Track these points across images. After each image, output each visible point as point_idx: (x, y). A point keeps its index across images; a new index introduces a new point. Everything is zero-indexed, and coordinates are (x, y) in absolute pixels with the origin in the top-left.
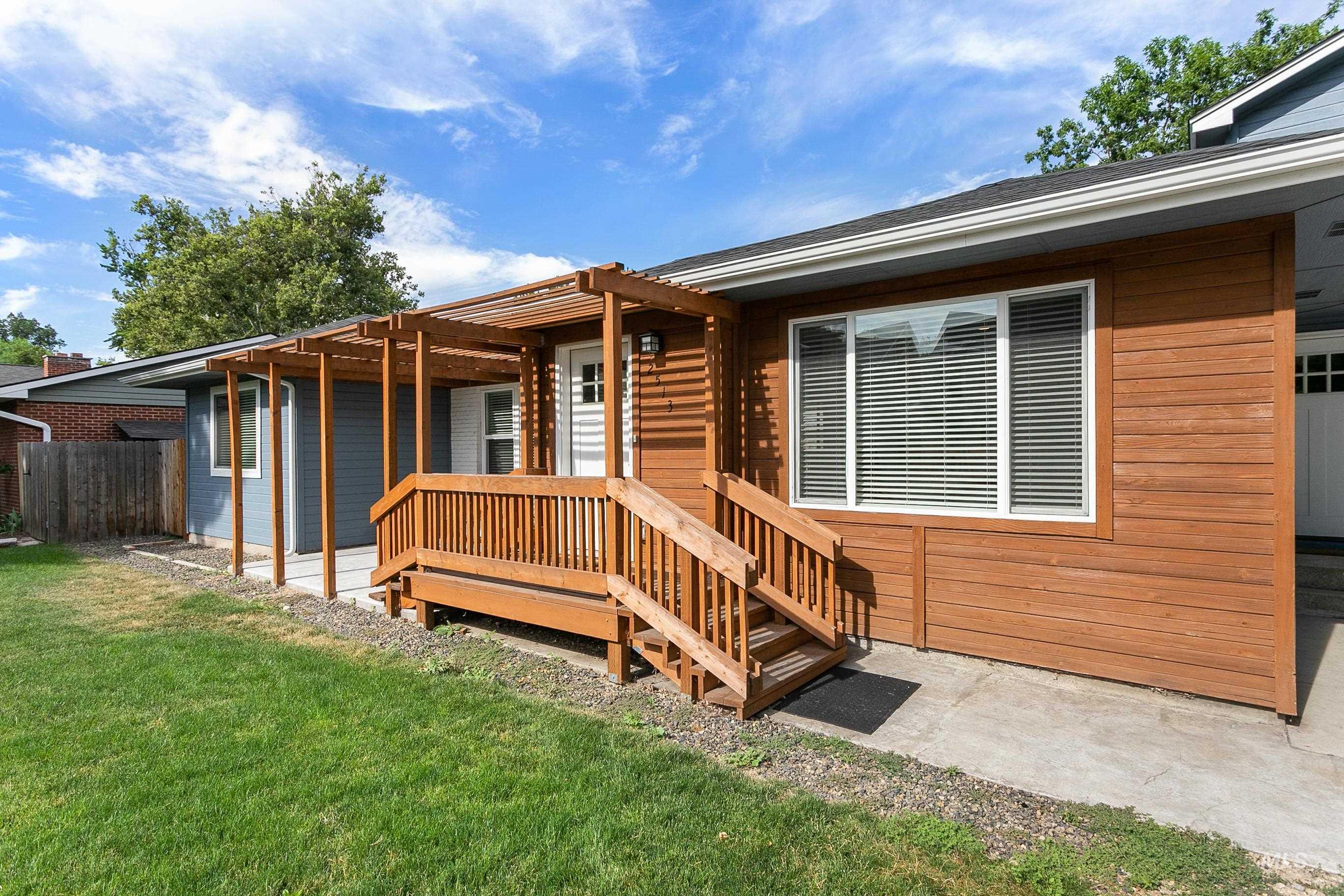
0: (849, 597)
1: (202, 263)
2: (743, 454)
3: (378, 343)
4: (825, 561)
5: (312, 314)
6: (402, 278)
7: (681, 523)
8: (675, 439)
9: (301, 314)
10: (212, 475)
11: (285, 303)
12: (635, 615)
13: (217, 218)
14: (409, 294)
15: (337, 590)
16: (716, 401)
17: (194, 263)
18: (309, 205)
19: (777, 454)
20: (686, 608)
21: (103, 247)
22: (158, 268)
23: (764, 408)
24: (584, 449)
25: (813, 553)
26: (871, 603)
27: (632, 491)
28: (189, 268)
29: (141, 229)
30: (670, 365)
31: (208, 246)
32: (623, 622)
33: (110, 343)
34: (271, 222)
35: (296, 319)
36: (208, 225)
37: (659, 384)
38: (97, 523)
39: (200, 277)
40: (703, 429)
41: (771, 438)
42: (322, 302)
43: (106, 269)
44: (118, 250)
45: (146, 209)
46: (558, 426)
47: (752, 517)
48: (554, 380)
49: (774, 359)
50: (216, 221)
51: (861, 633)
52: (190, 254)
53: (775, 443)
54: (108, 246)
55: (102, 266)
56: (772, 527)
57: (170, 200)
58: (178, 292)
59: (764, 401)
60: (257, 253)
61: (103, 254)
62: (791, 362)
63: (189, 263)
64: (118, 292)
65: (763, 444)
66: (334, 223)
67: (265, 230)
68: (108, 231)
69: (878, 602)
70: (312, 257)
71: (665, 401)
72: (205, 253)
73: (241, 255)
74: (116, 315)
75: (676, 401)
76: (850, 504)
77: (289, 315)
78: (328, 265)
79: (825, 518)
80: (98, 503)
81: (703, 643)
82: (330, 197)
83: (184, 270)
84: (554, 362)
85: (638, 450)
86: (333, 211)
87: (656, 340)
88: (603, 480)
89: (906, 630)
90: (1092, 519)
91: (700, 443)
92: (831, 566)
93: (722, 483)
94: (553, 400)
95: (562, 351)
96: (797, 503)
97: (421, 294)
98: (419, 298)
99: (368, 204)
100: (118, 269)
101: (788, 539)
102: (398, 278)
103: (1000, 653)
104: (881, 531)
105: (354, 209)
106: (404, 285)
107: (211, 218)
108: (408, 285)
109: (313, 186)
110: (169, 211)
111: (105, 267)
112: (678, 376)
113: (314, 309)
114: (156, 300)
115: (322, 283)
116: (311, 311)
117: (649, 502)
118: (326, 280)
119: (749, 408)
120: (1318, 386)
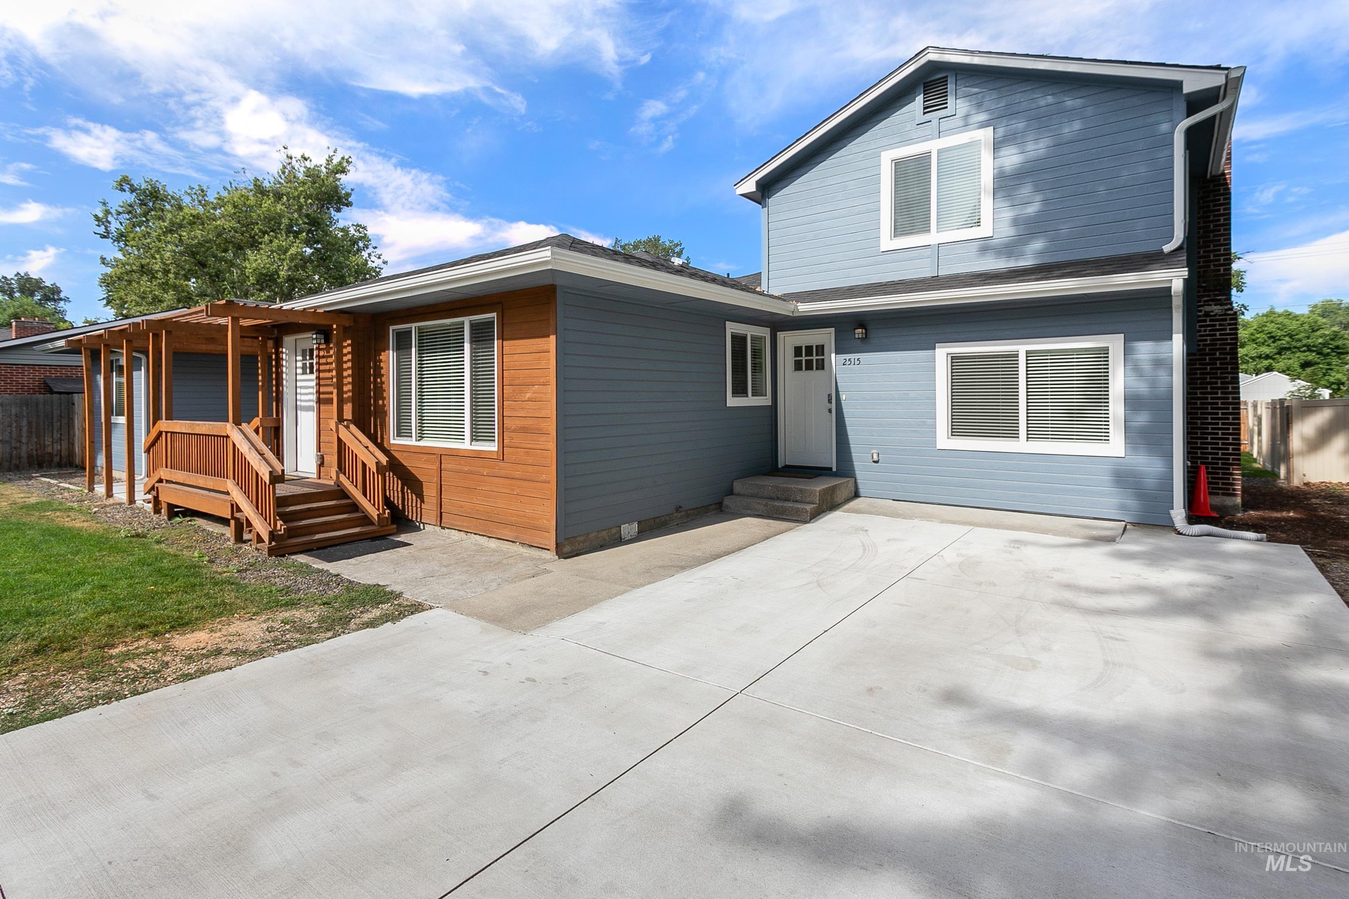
0: (414, 498)
1: (176, 235)
2: (372, 408)
3: (222, 321)
5: (279, 281)
6: (367, 248)
9: (269, 280)
11: (254, 270)
13: (195, 194)
14: (373, 262)
15: (136, 499)
17: (169, 235)
18: (280, 183)
19: (385, 408)
21: (96, 216)
22: (137, 239)
23: (381, 380)
24: (303, 404)
26: (422, 501)
28: (164, 240)
29: (122, 204)
31: (183, 220)
32: (232, 507)
33: (105, 302)
34: (242, 199)
35: (264, 285)
36: (187, 200)
38: (19, 457)
39: (174, 248)
40: (332, 393)
41: (383, 399)
42: (290, 269)
43: (99, 236)
44: (110, 218)
45: (126, 187)
46: (285, 388)
48: (282, 359)
49: (385, 350)
50: (195, 197)
51: (419, 520)
52: (166, 227)
53: (385, 402)
54: (101, 215)
55: (95, 233)
57: (148, 180)
58: (154, 261)
59: (381, 376)
60: (230, 226)
61: (97, 223)
62: (391, 352)
63: (164, 236)
64: (105, 259)
66: (302, 200)
67: (238, 206)
68: (101, 202)
69: (425, 500)
70: (281, 230)
71: (323, 375)
72: (181, 226)
73: (216, 227)
74: (101, 279)
76: (413, 441)
77: (258, 281)
78: (295, 237)
79: (403, 449)
80: (20, 442)
82: (301, 176)
83: (160, 240)
84: (282, 347)
85: (318, 404)
86: (301, 189)
89: (435, 516)
90: (496, 448)
93: (337, 427)
94: (282, 372)
95: (288, 340)
96: (394, 440)
97: (385, 263)
98: (383, 266)
99: (337, 182)
100: (111, 236)
102: (364, 248)
104: (426, 457)
105: (322, 187)
106: (369, 255)
107: (189, 194)
108: (373, 254)
109: (284, 167)
110: (148, 189)
111: (98, 234)
112: (329, 360)
113: (281, 276)
114: (134, 268)
115: (289, 253)
116: (279, 277)
118: (293, 251)
119: (375, 380)
120: (809, 366)
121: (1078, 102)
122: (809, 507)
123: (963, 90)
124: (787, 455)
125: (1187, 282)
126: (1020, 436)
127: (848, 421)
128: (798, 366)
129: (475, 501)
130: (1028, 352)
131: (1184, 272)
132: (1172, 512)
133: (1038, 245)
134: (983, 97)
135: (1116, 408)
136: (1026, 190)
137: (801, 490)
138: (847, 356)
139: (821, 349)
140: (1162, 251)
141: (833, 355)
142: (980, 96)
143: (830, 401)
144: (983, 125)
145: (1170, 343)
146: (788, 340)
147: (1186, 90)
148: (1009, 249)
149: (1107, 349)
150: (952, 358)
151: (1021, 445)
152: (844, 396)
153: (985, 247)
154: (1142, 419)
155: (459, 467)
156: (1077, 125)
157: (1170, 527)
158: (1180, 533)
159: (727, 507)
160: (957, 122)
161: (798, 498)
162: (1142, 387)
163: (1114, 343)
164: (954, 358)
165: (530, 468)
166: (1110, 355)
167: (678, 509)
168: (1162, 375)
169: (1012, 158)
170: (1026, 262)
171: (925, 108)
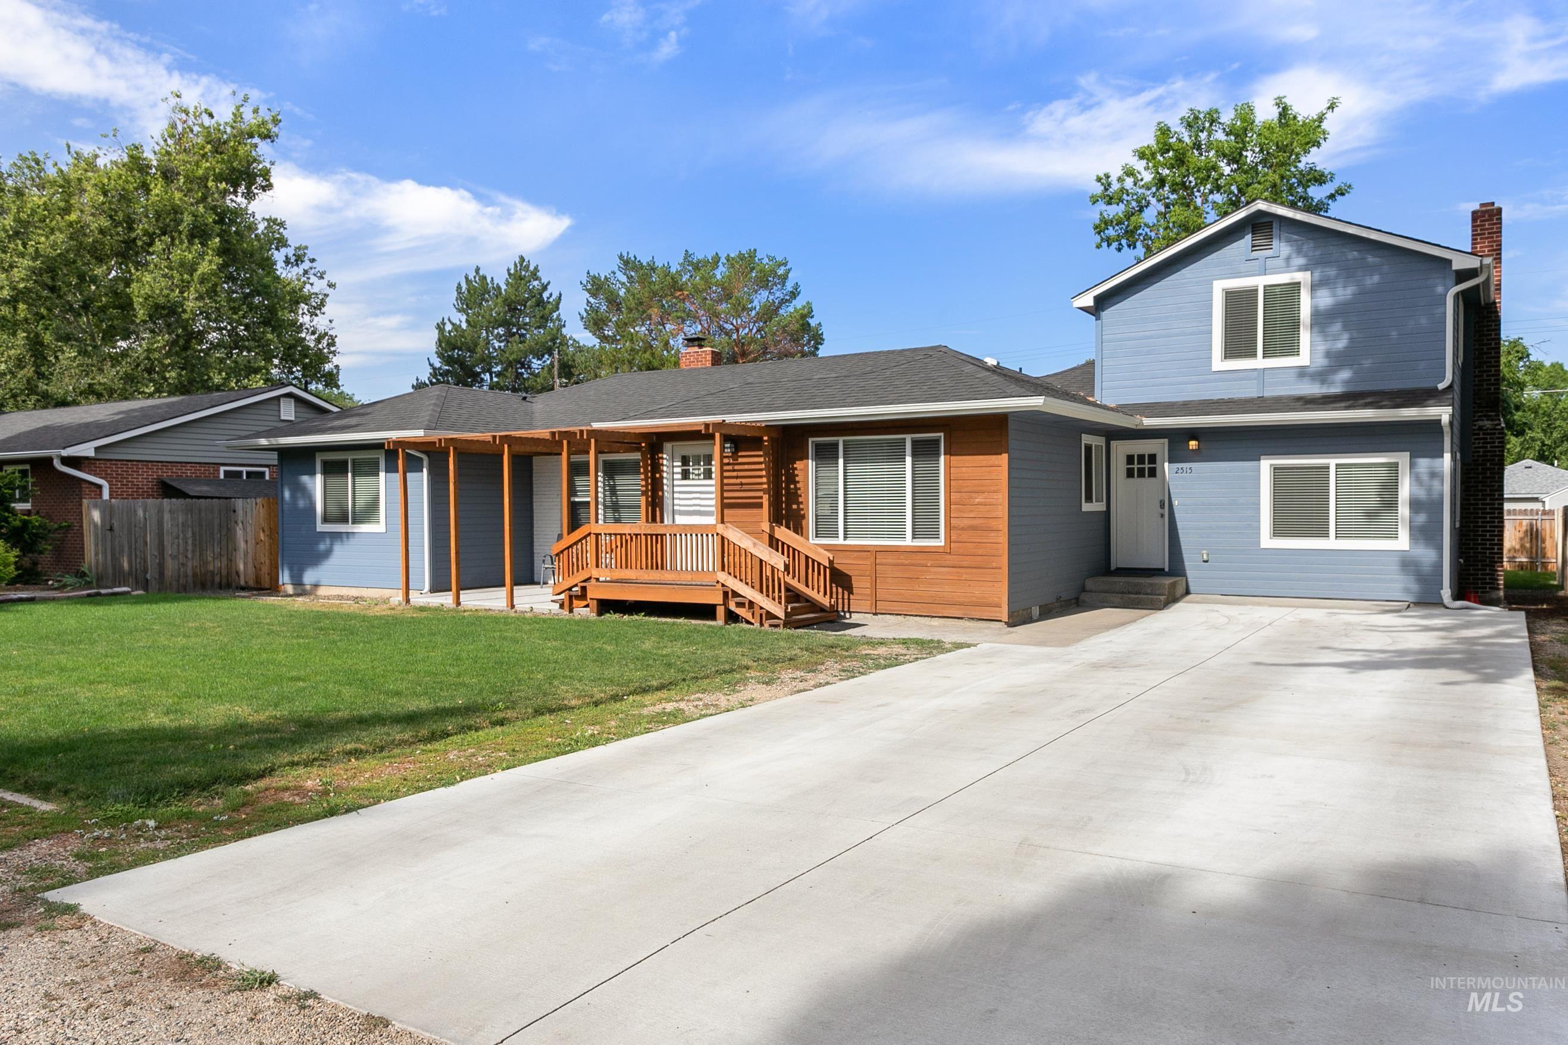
0: (840, 590)
4: (825, 567)
7: (755, 544)
8: (746, 503)
10: (318, 530)
12: (732, 590)
14: (312, 284)
15: (514, 604)
16: (768, 483)
18: (168, 153)
19: (802, 512)
20: (757, 585)
23: (795, 486)
24: (682, 508)
25: (819, 564)
26: (851, 592)
27: (730, 530)
30: (740, 460)
32: (726, 594)
37: (734, 471)
38: (186, 576)
40: (761, 498)
41: (799, 503)
46: (666, 494)
47: (789, 546)
48: (662, 464)
49: (801, 459)
51: (846, 609)
53: (801, 506)
56: (799, 552)
59: (796, 483)
62: (810, 461)
65: (795, 507)
67: (109, 191)
69: (855, 591)
70: (180, 233)
71: (738, 481)
75: (744, 481)
76: (840, 541)
77: (151, 317)
78: (204, 245)
79: (828, 548)
80: (187, 557)
81: (765, 598)
82: (199, 142)
84: (662, 453)
86: (206, 164)
87: (733, 445)
88: (715, 525)
89: (866, 605)
90: (942, 544)
91: (760, 506)
92: (828, 570)
93: (772, 529)
94: (662, 477)
95: (668, 446)
96: (813, 541)
97: (331, 285)
98: (328, 291)
99: (251, 152)
101: (807, 557)
102: (296, 260)
103: (907, 611)
104: (855, 554)
105: (233, 160)
106: (306, 272)
108: (311, 272)
109: (174, 126)
112: (746, 467)
113: (187, 308)
116: (184, 310)
117: (739, 535)
118: (203, 267)
119: (788, 486)
120: (1141, 473)
121: (1377, 260)
122: (1162, 598)
123: (1284, 235)
124: (1120, 558)
125: (1453, 416)
126: (1330, 535)
127: (1180, 525)
128: (1130, 474)
129: (917, 588)
130: (1337, 465)
131: (1450, 409)
132: (1442, 592)
133: (1345, 375)
134: (1302, 244)
135: (1404, 510)
136: (1337, 327)
137: (1151, 585)
138: (1180, 465)
139: (1153, 458)
140: (1437, 388)
141: (1166, 465)
142: (1300, 243)
143: (1162, 506)
144: (1302, 269)
145: (1441, 460)
146: (1121, 449)
147: (1455, 267)
148: (1321, 376)
149: (1397, 463)
150: (1275, 469)
151: (1331, 543)
152: (1176, 502)
153: (1302, 372)
154: (1422, 518)
155: (900, 561)
156: (1376, 278)
157: (1441, 604)
158: (1447, 608)
159: (1084, 601)
160: (1280, 262)
161: (1149, 591)
162: (1422, 494)
163: (1402, 459)
164: (1276, 469)
165: (979, 558)
166: (1400, 468)
167: (1058, 599)
168: (1436, 484)
169: (1325, 299)
170: (1336, 389)
171: (1253, 247)
